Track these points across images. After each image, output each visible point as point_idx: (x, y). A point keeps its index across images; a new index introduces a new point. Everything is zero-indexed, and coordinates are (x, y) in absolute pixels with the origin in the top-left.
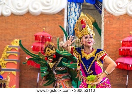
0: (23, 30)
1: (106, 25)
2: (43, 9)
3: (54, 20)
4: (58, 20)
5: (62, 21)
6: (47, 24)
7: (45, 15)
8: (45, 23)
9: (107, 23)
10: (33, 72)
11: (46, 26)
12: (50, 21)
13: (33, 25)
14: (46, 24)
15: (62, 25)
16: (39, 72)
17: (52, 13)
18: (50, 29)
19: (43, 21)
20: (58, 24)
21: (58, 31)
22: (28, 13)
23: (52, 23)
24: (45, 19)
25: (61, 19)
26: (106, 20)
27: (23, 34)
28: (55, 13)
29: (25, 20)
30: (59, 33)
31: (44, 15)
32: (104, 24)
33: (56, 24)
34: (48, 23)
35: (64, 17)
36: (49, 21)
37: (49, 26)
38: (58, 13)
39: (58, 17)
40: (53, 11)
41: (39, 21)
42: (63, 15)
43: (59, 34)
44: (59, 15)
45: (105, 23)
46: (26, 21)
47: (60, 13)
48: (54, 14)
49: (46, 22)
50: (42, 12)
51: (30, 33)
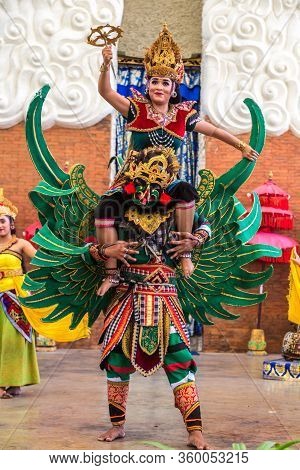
0: (10, 166)
1: (210, 156)
2: (60, 116)
3: (86, 142)
4: (96, 142)
5: (105, 145)
6: (69, 152)
7: (63, 128)
8: (65, 149)
9: (212, 151)
12: (76, 145)
14: (67, 151)
17: (82, 125)
19: (60, 143)
20: (95, 153)
21: (95, 169)
23: (81, 150)
24: (63, 139)
25: (102, 139)
26: (210, 143)
27: (10, 175)
29: (16, 140)
30: (99, 174)
31: (61, 130)
32: (206, 153)
33: (91, 152)
34: (72, 149)
35: (110, 135)
36: (74, 144)
38: (96, 125)
39: (95, 135)
40: (83, 119)
42: (109, 130)
43: (97, 176)
44: (99, 129)
45: (208, 150)
47: (101, 125)
48: (86, 129)
49: (67, 147)
50: (56, 122)
51: (28, 174)
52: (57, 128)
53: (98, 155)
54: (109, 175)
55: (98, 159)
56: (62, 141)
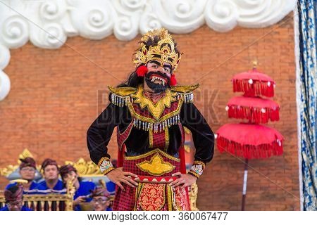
0: (194, 70)
2: (242, 16)
3: (269, 41)
4: (279, 40)
5: (289, 42)
6: (252, 51)
7: (245, 29)
8: (248, 48)
10: (226, 169)
11: (251, 55)
12: (260, 44)
13: (218, 55)
14: (250, 51)
15: (291, 50)
16: (246, 169)
17: (264, 23)
18: (260, 64)
19: (243, 44)
20: (279, 51)
21: (280, 67)
22: (204, 26)
23: (265, 49)
25: (286, 37)
27: (195, 79)
28: (272, 23)
29: (198, 43)
30: (285, 72)
31: (242, 31)
33: (275, 50)
34: (255, 49)
35: (293, 32)
36: (257, 43)
37: (257, 57)
38: (278, 23)
39: (278, 33)
40: (266, 18)
41: (233, 44)
42: (292, 27)
43: (283, 75)
44: (282, 27)
46: (200, 46)
47: (284, 23)
48: (269, 27)
49: (251, 47)
50: (238, 22)
51: (213, 76)
52: (239, 29)
53: (282, 54)
54: (295, 72)
55: (283, 57)
56: (245, 41)
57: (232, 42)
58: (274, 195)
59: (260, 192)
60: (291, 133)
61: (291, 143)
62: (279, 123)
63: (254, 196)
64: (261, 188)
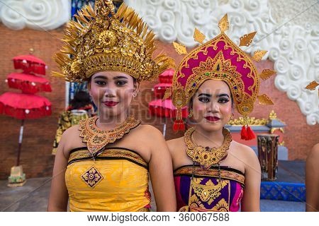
2: (29, 20)
3: (48, 40)
6: (36, 45)
7: (32, 30)
12: (42, 41)
16: (22, 125)
17: (46, 28)
19: (30, 40)
23: (46, 45)
28: (51, 28)
31: (30, 31)
33: (53, 47)
34: (39, 44)
36: (40, 41)
38: (56, 29)
39: (55, 36)
40: (46, 24)
41: (22, 39)
44: (58, 32)
47: (59, 30)
48: (50, 31)
49: (36, 42)
50: (26, 24)
52: (27, 29)
56: (32, 38)
57: (22, 37)
58: (47, 141)
59: (37, 139)
60: (61, 101)
61: (61, 107)
62: (53, 94)
63: (33, 141)
64: (38, 136)
